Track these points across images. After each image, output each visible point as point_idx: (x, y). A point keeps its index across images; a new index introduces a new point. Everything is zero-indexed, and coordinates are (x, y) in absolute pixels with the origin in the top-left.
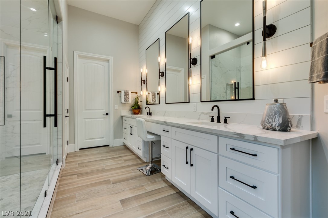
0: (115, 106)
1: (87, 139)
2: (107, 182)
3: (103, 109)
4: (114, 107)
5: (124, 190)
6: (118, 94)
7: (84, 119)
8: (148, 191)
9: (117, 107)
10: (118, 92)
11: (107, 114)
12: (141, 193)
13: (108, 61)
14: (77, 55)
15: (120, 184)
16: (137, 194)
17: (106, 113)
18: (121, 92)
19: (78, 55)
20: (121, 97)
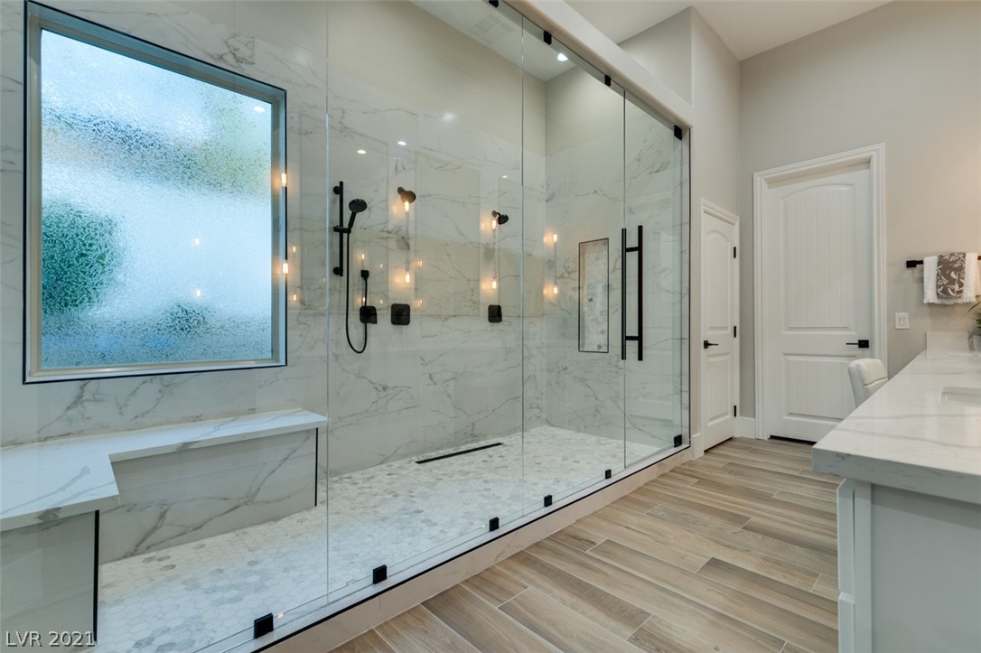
0: (898, 315)
1: (791, 414)
2: (736, 519)
3: (847, 328)
4: (891, 319)
5: (748, 551)
6: (910, 271)
7: (785, 354)
8: (811, 591)
9: (903, 320)
10: (911, 264)
11: (864, 344)
12: (784, 581)
13: (869, 162)
14: (763, 181)
15: (760, 537)
16: (769, 576)
17: (860, 341)
18: (921, 262)
19: (765, 179)
20: (921, 280)
